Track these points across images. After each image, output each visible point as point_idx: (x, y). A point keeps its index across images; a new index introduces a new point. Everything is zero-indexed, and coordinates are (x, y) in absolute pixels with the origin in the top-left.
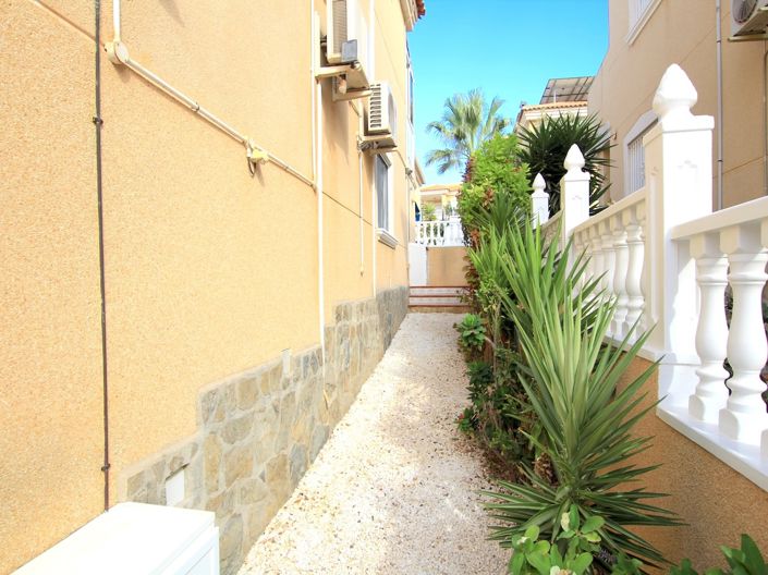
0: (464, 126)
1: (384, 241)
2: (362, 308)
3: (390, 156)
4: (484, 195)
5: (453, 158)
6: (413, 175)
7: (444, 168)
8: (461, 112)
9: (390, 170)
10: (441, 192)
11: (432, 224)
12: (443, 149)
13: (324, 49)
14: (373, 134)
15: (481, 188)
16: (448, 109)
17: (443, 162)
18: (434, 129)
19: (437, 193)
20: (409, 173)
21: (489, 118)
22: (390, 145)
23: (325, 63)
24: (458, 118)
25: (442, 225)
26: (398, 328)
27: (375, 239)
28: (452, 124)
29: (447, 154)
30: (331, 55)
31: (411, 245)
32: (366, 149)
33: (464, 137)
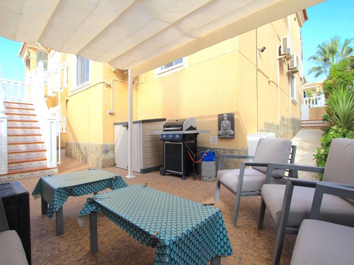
0: (328, 55)
1: (293, 102)
2: (287, 120)
3: (295, 75)
4: (333, 83)
5: (322, 69)
6: (303, 79)
7: (317, 75)
8: (326, 49)
9: (295, 79)
10: (316, 86)
11: (311, 98)
12: (317, 66)
13: (280, 52)
14: (291, 69)
15: (332, 81)
16: (320, 49)
17: (317, 72)
18: (312, 59)
19: (314, 86)
20: (301, 79)
21: (343, 48)
22: (296, 72)
23: (280, 55)
24: (325, 52)
25: (316, 99)
26: (297, 132)
27: (290, 101)
28: (321, 55)
29: (319, 68)
30: (282, 53)
31: (302, 105)
32: (288, 74)
33: (328, 60)
